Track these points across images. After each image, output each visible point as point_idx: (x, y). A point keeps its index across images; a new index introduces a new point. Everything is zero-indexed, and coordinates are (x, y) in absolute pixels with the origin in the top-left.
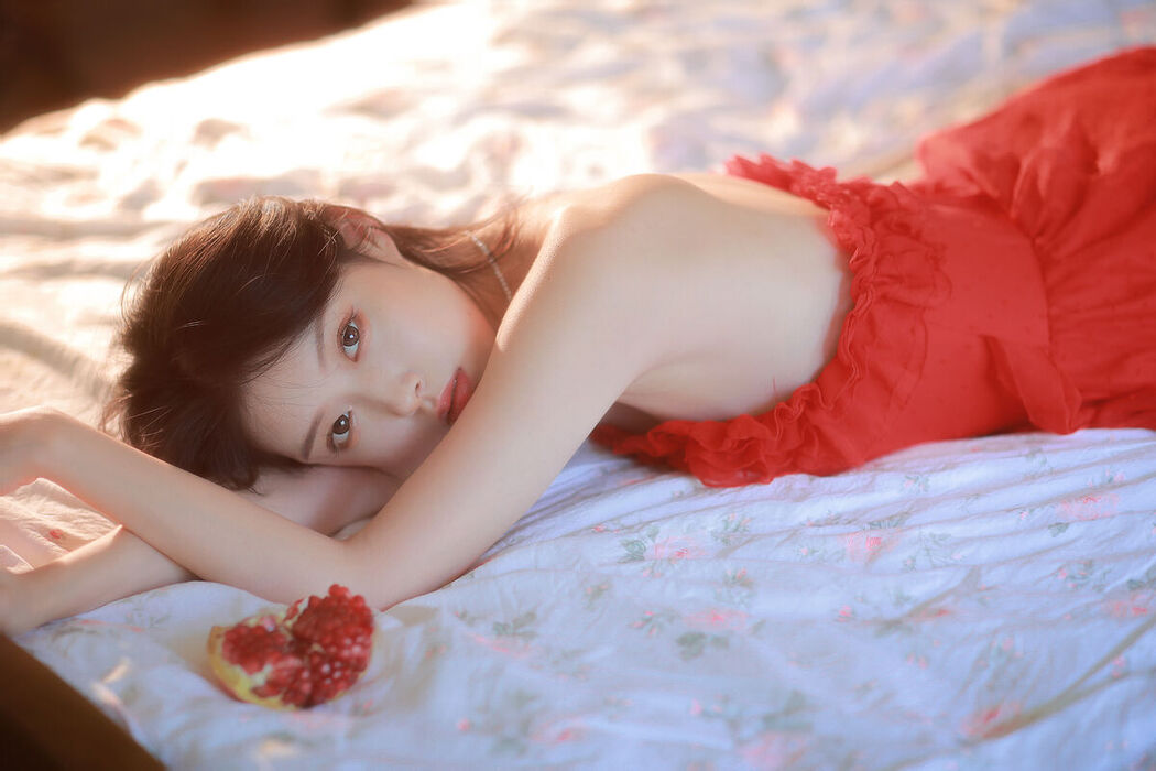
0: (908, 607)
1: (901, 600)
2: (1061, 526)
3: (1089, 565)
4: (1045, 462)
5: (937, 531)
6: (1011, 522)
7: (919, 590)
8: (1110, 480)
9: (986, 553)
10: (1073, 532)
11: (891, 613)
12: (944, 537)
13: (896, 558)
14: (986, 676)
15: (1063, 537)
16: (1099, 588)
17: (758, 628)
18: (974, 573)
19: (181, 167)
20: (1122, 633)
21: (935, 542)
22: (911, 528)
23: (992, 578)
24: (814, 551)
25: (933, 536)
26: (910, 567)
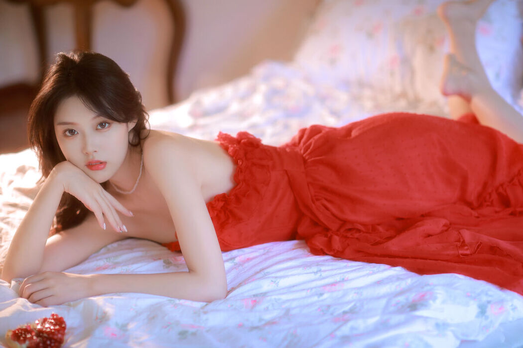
0: (263, 323)
1: (261, 320)
2: (321, 294)
3: (329, 306)
4: (321, 275)
5: (277, 297)
6: (304, 294)
7: (268, 317)
8: (343, 279)
9: (294, 304)
10: (326, 296)
11: (256, 324)
12: (279, 299)
13: (262, 307)
14: (286, 343)
15: (321, 298)
16: (332, 314)
17: (207, 331)
18: (288, 311)
19: (11, 182)
20: (335, 327)
21: (276, 301)
22: (268, 296)
23: (293, 312)
24: (232, 306)
25: (275, 299)
26: (267, 309)
